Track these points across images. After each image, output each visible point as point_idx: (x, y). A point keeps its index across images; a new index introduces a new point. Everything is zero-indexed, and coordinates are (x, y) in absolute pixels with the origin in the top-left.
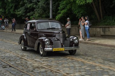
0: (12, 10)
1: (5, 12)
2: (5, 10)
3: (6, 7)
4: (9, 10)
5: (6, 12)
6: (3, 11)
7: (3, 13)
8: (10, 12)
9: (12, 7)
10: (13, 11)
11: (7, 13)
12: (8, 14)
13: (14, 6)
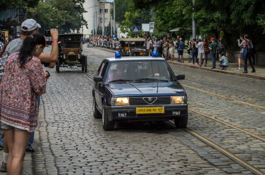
0: (249, 14)
1: (229, 21)
2: (229, 14)
3: (232, 7)
4: (239, 14)
5: (231, 20)
6: (224, 18)
7: (222, 22)
8: (243, 21)
9: (247, 7)
10: (250, 18)
11: (233, 22)
12: (235, 26)
13: (253, 3)
